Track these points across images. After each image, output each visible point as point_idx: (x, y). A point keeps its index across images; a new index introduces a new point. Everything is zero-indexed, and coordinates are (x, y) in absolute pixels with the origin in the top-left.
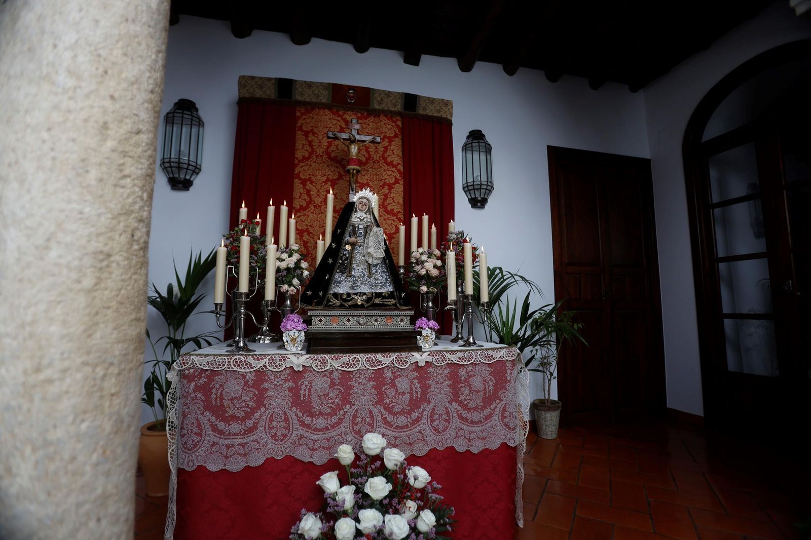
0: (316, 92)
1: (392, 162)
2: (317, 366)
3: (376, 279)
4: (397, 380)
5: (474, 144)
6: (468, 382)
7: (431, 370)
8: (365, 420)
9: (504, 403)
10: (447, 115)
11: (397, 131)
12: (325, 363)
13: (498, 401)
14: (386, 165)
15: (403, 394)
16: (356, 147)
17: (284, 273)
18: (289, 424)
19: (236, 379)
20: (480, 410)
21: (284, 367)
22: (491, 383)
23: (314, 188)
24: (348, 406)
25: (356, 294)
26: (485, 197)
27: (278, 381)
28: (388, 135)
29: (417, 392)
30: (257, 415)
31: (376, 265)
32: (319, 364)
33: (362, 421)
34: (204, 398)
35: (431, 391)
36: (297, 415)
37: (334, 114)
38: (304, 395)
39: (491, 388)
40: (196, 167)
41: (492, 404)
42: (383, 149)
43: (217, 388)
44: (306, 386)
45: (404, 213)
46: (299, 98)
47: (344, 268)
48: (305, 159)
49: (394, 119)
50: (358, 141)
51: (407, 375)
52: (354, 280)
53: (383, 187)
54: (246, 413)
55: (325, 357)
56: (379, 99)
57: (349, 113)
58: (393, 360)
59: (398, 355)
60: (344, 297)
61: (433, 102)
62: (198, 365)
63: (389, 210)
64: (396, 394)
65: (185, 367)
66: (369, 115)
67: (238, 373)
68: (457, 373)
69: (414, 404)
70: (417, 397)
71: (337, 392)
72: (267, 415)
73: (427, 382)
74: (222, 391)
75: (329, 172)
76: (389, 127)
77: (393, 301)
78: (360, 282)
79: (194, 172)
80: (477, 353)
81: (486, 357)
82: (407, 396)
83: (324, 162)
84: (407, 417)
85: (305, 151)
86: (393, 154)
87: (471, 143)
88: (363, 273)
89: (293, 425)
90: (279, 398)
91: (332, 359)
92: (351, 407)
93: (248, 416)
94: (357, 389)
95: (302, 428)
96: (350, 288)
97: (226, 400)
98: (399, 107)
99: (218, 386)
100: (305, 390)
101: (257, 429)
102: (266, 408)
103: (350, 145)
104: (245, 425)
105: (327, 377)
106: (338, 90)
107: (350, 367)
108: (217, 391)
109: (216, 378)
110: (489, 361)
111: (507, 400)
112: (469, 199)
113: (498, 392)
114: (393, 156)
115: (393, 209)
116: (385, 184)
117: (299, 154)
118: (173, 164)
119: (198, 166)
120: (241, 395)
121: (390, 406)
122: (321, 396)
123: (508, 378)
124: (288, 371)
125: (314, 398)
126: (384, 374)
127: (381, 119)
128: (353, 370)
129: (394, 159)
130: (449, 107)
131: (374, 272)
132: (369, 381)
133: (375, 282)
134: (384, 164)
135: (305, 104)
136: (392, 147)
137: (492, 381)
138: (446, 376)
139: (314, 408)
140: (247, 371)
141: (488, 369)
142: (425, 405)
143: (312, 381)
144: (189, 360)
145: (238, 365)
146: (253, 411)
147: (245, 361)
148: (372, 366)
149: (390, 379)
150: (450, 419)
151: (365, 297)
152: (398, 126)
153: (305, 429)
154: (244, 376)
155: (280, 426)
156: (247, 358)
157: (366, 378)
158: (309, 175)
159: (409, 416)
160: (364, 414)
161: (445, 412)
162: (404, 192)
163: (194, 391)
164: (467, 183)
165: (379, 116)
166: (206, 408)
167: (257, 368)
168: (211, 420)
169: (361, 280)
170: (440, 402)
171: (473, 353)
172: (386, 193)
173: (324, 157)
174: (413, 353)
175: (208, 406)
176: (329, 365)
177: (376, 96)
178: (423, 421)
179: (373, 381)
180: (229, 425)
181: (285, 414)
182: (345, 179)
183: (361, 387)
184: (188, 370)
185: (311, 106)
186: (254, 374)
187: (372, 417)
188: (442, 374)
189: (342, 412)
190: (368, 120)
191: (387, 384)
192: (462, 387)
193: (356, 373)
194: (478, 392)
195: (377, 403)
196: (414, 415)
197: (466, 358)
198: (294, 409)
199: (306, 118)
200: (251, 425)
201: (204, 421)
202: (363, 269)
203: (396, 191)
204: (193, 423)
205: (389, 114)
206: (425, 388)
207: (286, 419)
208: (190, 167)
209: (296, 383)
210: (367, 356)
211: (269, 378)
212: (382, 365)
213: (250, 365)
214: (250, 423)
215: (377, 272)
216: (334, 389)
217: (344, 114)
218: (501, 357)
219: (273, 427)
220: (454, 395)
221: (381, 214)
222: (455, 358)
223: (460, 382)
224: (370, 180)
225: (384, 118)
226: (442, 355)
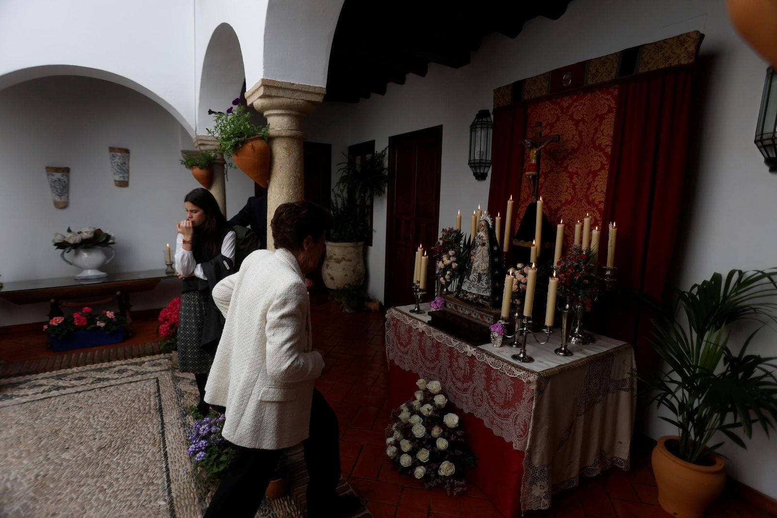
0: (539, 85)
1: (600, 145)
3: (482, 284)
4: (458, 358)
6: (496, 382)
7: (476, 361)
9: (517, 413)
10: (680, 60)
11: (613, 104)
13: (514, 409)
15: (461, 369)
16: (535, 152)
20: (501, 407)
21: (417, 327)
24: (438, 361)
25: (470, 293)
27: (415, 333)
28: (600, 113)
29: (467, 372)
30: (409, 347)
31: (484, 274)
32: (429, 332)
33: (443, 373)
34: (395, 330)
35: (474, 376)
37: (552, 104)
38: (423, 346)
39: (511, 396)
41: (510, 409)
42: (594, 131)
43: (398, 328)
46: (527, 97)
49: (610, 90)
51: (463, 358)
52: (470, 283)
53: (588, 175)
54: (406, 344)
55: (431, 329)
56: (594, 72)
57: (565, 98)
58: (457, 344)
59: (460, 343)
60: (465, 293)
64: (458, 367)
66: (585, 93)
67: (404, 323)
68: (490, 372)
69: (466, 379)
70: (467, 375)
71: (434, 351)
73: (473, 369)
76: (603, 102)
80: (504, 364)
81: (509, 370)
82: (463, 371)
86: (604, 134)
88: (475, 279)
90: (415, 343)
93: (406, 346)
94: (442, 354)
96: (468, 287)
97: (401, 334)
98: (614, 74)
100: (423, 343)
101: (408, 353)
102: (411, 345)
104: (405, 349)
106: (556, 74)
107: (439, 339)
109: (398, 322)
110: (511, 374)
111: (519, 412)
112: (765, 159)
113: (515, 402)
114: (602, 137)
115: (595, 199)
116: (590, 171)
120: (405, 335)
121: (455, 372)
122: (429, 349)
123: (524, 396)
125: (426, 349)
126: (454, 351)
127: (596, 95)
128: (440, 342)
129: (602, 141)
130: (688, 45)
131: (482, 279)
132: (447, 351)
133: (481, 287)
134: (592, 149)
135: (532, 101)
136: (602, 127)
137: (512, 391)
138: (483, 370)
139: (426, 355)
140: (406, 323)
141: (510, 380)
142: (471, 382)
145: (404, 320)
146: (408, 344)
147: (406, 318)
148: (448, 343)
149: (456, 356)
150: (483, 400)
151: (474, 296)
152: (614, 97)
153: (422, 363)
157: (446, 349)
159: (463, 384)
160: (444, 370)
161: (481, 394)
162: (608, 179)
165: (594, 92)
168: (397, 341)
170: (479, 385)
171: (501, 363)
172: (589, 181)
174: (468, 346)
175: (396, 334)
178: (469, 392)
179: (448, 353)
180: (401, 346)
181: (417, 351)
182: (555, 171)
185: (536, 102)
187: (447, 373)
188: (481, 367)
189: (436, 363)
190: (584, 99)
191: (454, 358)
192: (492, 383)
194: (501, 393)
195: (449, 367)
196: (465, 386)
197: (496, 364)
198: (420, 351)
199: (533, 114)
200: (407, 350)
202: (475, 276)
203: (601, 178)
205: (604, 87)
206: (472, 372)
209: (421, 338)
210: (447, 337)
212: (452, 345)
215: (484, 279)
216: (433, 349)
217: (561, 101)
218: (519, 376)
219: (413, 356)
220: (487, 386)
221: (583, 205)
222: (489, 360)
223: (491, 379)
224: (580, 168)
225: (599, 93)
226: (482, 355)
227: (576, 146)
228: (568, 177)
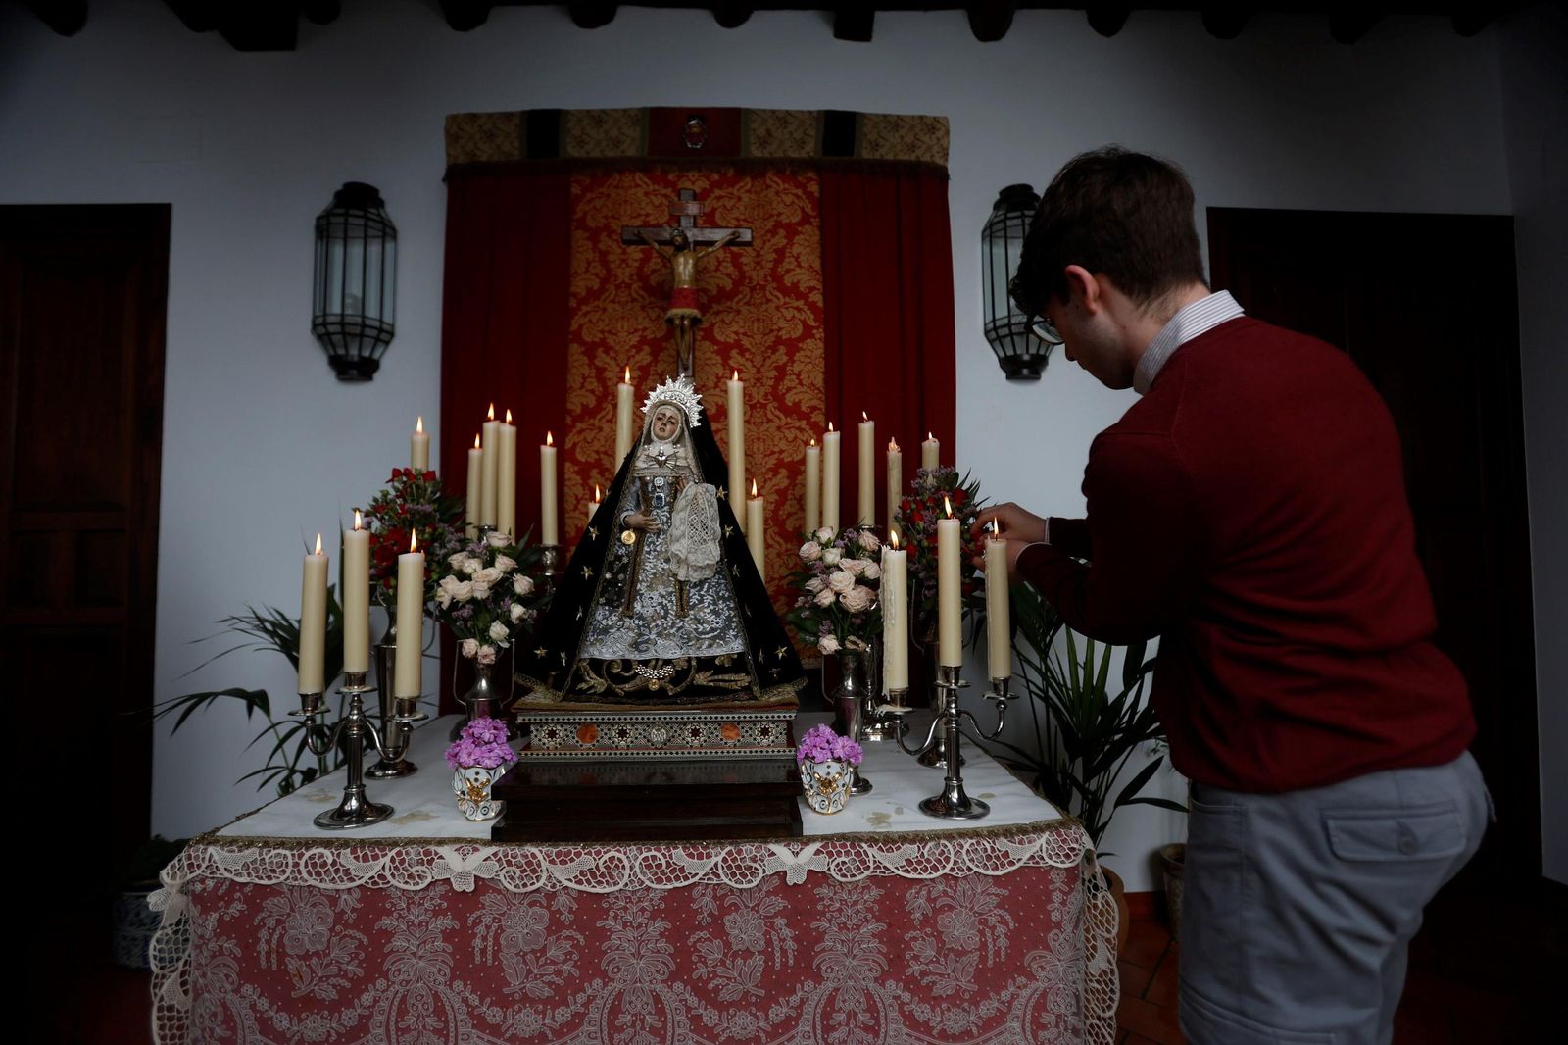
0: (614, 133)
1: (795, 286)
2: (512, 879)
3: (698, 620)
4: (727, 917)
5: (1009, 223)
6: (934, 926)
7: (824, 891)
8: (642, 1021)
9: (1041, 985)
10: (933, 156)
11: (809, 209)
12: (534, 871)
13: (1022, 980)
14: (780, 296)
15: (747, 954)
16: (691, 261)
17: (466, 612)
18: (446, 1022)
19: (314, 905)
20: (966, 1005)
21: (429, 880)
22: (1001, 930)
23: (613, 363)
24: (597, 982)
25: (645, 663)
26: (1042, 352)
27: (416, 914)
28: (785, 220)
29: (784, 952)
30: (367, 998)
31: (701, 583)
32: (518, 873)
33: (634, 1022)
34: (238, 952)
35: (824, 950)
36: (465, 1001)
37: (655, 181)
38: (484, 951)
39: (1003, 942)
40: (381, 330)
41: (1006, 987)
42: (774, 255)
43: (269, 929)
44: (488, 928)
45: (826, 409)
46: (574, 151)
47: (616, 594)
48: (593, 295)
49: (800, 179)
50: (697, 243)
51: (758, 905)
52: (639, 627)
53: (774, 348)
54: (341, 990)
55: (534, 855)
56: (762, 132)
57: (690, 174)
58: (716, 864)
59: (730, 853)
60: (616, 671)
61: (897, 126)
62: (223, 871)
63: (790, 404)
64: (725, 955)
65: (194, 875)
66: (740, 174)
67: (320, 892)
68: (900, 902)
69: (778, 983)
70: (784, 964)
71: (568, 945)
72: (391, 997)
73: (814, 925)
74: (282, 936)
75: (646, 323)
76: (788, 199)
77: (743, 680)
78: (654, 631)
79: (377, 340)
80: (962, 847)
81: (989, 857)
82: (758, 961)
83: (634, 300)
84: (758, 1017)
85: (593, 277)
86: (799, 266)
87: (1004, 221)
88: (664, 607)
89: (456, 1026)
90: (421, 957)
91: (552, 862)
92: (605, 985)
93: (346, 999)
94: (621, 939)
95: (480, 1034)
96: (631, 646)
97: (292, 957)
98: (811, 149)
99: (272, 923)
100: (484, 939)
101: (367, 1031)
102: (388, 981)
103: (675, 255)
104: (340, 1020)
105: (541, 906)
106: (663, 123)
107: (599, 883)
108: (271, 935)
109: (269, 903)
110: (996, 868)
111: (1049, 980)
112: (1000, 359)
113: (1023, 955)
114: (798, 270)
115: (800, 401)
116: (778, 341)
117: (579, 286)
118: (332, 329)
119: (385, 327)
120: (328, 947)
121: (711, 986)
122: (526, 954)
123: (1055, 916)
124: (441, 889)
125: (508, 958)
126: (694, 901)
127: (769, 182)
128: (607, 890)
129: (799, 277)
130: (940, 134)
131: (693, 600)
132: (653, 917)
133: (696, 630)
134: (776, 293)
135: (589, 164)
136: (796, 250)
137: (1007, 924)
138: (870, 910)
139: (508, 984)
140: (338, 887)
141: (993, 890)
142: (809, 985)
143: (503, 914)
144: (203, 858)
145: (318, 874)
146: (359, 986)
147: (334, 863)
148: (659, 881)
149: (711, 914)
150: (878, 1024)
151: (669, 670)
152: (809, 195)
153: (486, 1037)
154: (333, 899)
155: (424, 1027)
156: (338, 855)
157: (643, 910)
158: (602, 332)
159: (762, 1014)
160: (640, 1004)
161: (864, 1006)
162: (825, 358)
163: (217, 936)
164: (994, 320)
165: (763, 175)
166: (246, 976)
167: (362, 882)
168: (259, 1006)
169: (657, 626)
170: (850, 977)
171: (949, 846)
172: (781, 362)
173: (635, 286)
174: (773, 847)
175: (249, 971)
176: (544, 876)
177: (754, 126)
178: (803, 1027)
179: (663, 920)
180: (300, 1021)
181: (436, 996)
183: (630, 934)
184: (202, 881)
185: (605, 169)
186: (357, 894)
187: (661, 1011)
188: (855, 903)
189: (581, 998)
190: (737, 187)
191: (700, 928)
192: (915, 939)
193: (617, 898)
194: (960, 954)
195: (674, 977)
196: (778, 1012)
197: (928, 861)
198: (458, 985)
199: (592, 199)
200: (354, 1022)
201: (240, 1008)
202: (663, 596)
203: (806, 356)
204: (214, 1014)
205: (788, 169)
206: (808, 943)
207: (440, 1011)
208: (368, 331)
209: (463, 920)
210: (645, 854)
211: (394, 905)
212: (686, 878)
213: (347, 872)
214: (349, 1017)
215: (701, 601)
216: (557, 939)
217: (680, 178)
218: (1032, 857)
219: (407, 1030)
220: (890, 962)
221: (770, 416)
222: (892, 861)
223: (910, 926)
224: (745, 334)
225: (775, 179)
226: (858, 854)
227: (728, 285)
228: (718, 353)
